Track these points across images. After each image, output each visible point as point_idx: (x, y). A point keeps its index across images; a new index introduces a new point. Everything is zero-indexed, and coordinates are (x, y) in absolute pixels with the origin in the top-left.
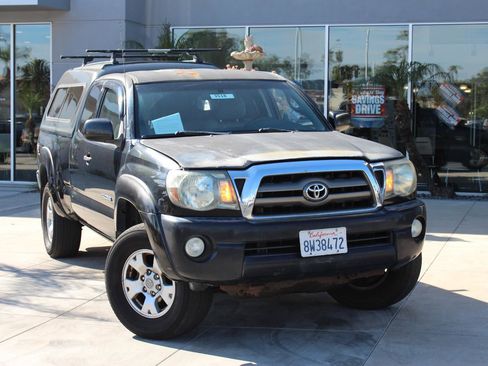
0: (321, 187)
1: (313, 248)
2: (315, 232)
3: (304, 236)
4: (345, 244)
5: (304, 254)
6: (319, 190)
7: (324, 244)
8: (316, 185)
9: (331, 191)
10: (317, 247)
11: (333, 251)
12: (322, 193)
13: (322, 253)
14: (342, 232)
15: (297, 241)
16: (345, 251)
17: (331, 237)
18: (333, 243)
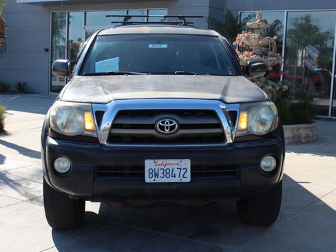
0: (171, 122)
1: (157, 175)
2: (160, 161)
3: (149, 164)
4: (188, 174)
5: (148, 180)
6: (169, 125)
7: (167, 173)
8: (167, 121)
9: (182, 127)
10: (161, 174)
11: (177, 180)
12: (172, 128)
13: (165, 180)
14: (187, 163)
15: (143, 168)
16: (188, 179)
17: (175, 167)
18: (176, 172)
